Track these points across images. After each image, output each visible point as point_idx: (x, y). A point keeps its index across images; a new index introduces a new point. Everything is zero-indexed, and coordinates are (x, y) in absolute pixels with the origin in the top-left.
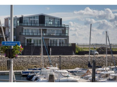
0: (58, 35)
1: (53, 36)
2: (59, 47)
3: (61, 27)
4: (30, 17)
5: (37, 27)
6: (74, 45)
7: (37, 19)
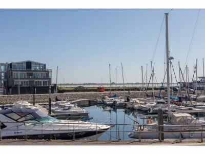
0: (43, 77)
1: (38, 78)
2: (43, 87)
3: (45, 71)
4: (18, 63)
5: (25, 71)
6: (55, 85)
7: (25, 65)
